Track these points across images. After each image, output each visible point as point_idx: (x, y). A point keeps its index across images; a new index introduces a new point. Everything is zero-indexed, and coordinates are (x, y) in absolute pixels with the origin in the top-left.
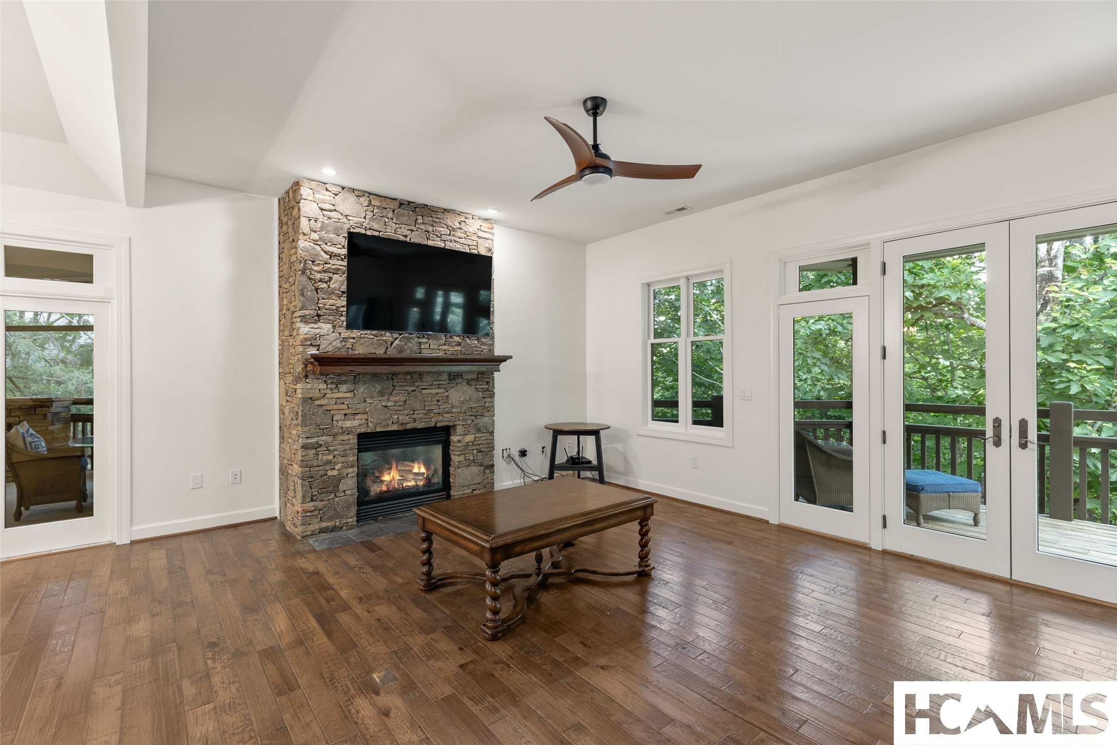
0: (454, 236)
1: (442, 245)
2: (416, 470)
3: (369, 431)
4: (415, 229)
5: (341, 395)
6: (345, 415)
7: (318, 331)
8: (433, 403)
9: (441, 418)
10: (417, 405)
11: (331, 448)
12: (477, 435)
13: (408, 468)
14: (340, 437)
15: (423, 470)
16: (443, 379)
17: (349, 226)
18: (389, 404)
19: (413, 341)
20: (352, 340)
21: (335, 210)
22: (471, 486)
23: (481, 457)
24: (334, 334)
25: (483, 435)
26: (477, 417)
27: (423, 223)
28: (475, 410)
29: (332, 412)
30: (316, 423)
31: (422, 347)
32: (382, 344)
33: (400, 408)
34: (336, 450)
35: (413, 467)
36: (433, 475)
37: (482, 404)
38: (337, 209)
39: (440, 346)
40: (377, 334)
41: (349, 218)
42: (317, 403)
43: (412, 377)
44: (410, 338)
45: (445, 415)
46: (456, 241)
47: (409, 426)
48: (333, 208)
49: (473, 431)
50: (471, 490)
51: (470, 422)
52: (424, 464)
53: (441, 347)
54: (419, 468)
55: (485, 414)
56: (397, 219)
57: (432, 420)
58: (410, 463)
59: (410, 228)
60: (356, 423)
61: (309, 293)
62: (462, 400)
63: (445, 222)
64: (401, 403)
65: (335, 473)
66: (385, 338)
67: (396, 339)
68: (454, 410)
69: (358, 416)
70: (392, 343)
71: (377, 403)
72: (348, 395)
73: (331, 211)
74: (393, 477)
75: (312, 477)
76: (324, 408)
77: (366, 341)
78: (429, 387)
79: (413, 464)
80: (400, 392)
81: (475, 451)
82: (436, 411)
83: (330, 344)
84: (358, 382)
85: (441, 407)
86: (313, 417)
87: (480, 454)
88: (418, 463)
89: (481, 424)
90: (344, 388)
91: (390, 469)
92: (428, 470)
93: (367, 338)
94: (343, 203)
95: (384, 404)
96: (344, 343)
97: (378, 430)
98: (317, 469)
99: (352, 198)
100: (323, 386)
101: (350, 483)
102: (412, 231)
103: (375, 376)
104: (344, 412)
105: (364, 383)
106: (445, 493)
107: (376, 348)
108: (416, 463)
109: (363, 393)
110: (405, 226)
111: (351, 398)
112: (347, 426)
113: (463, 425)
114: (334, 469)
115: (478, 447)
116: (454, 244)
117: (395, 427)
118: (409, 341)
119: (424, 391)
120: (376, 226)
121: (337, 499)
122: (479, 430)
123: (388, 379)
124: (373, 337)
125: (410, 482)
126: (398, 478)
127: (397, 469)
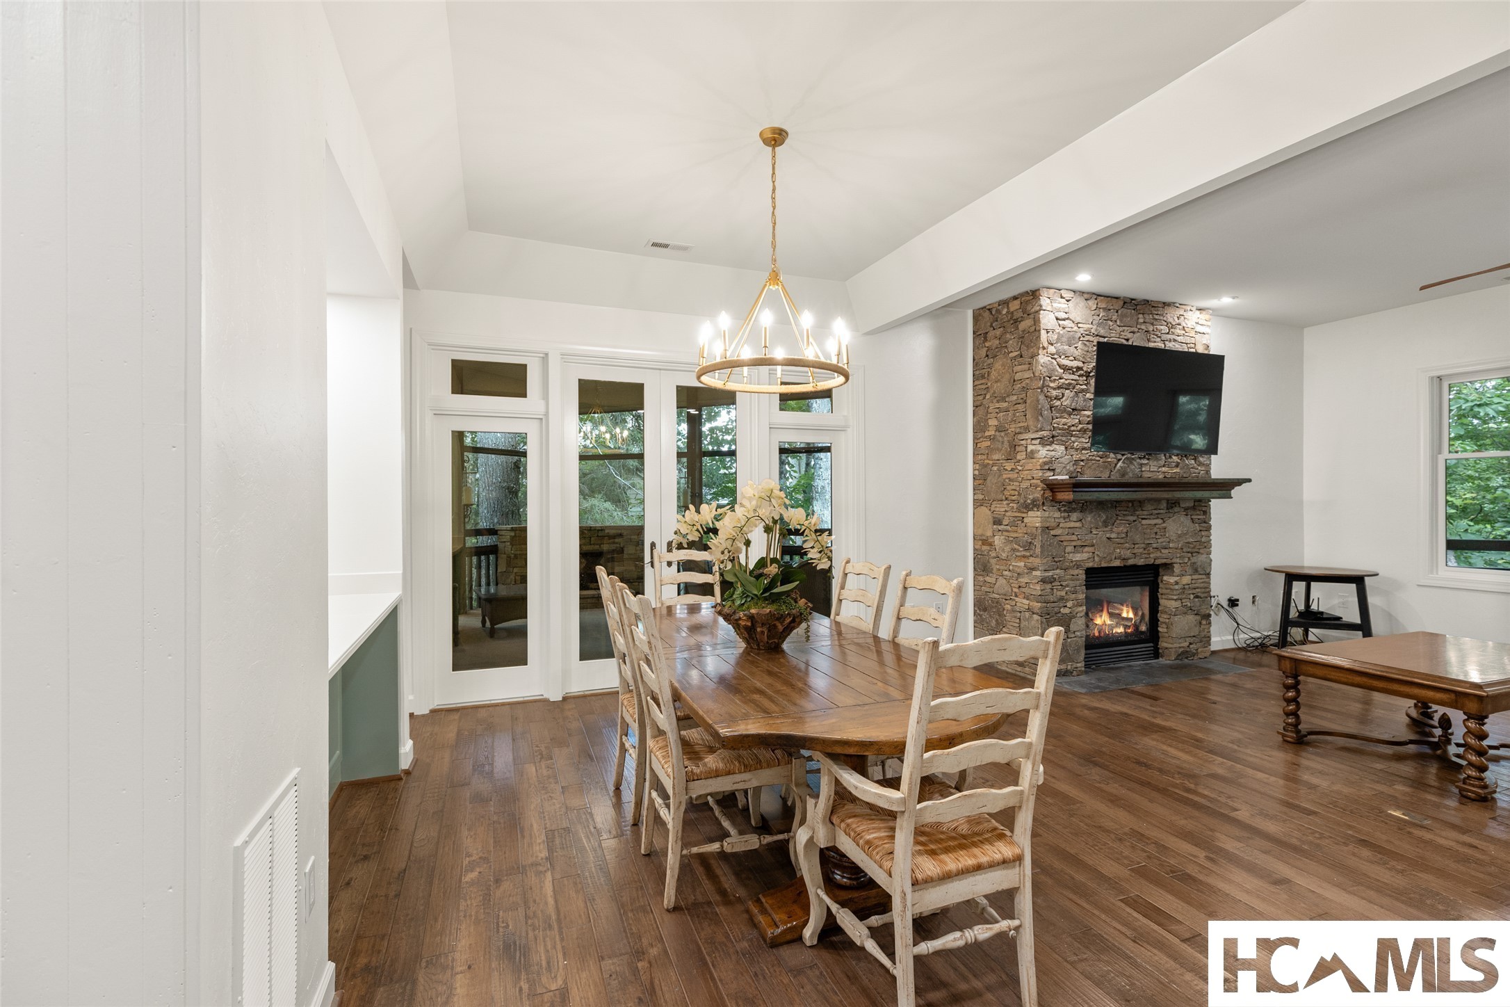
0: (1173, 333)
1: (1161, 345)
2: (1124, 615)
3: (1096, 566)
4: (1136, 330)
5: (1072, 524)
6: (1075, 547)
7: (1053, 453)
8: (1151, 536)
9: (1159, 554)
10: (1138, 538)
11: (1064, 584)
12: (1195, 577)
13: (1117, 612)
14: (1072, 572)
15: (1131, 615)
16: (1162, 507)
17: (1080, 335)
18: (1113, 536)
19: (1135, 463)
20: (1082, 463)
21: (1068, 319)
22: (1187, 639)
23: (1198, 604)
24: (1066, 457)
25: (1200, 577)
26: (1194, 554)
27: (1144, 322)
28: (1192, 546)
29: (1065, 544)
30: (1052, 555)
31: (1143, 469)
32: (1106, 467)
33: (1122, 541)
34: (1067, 586)
35: (1122, 610)
36: (1141, 622)
37: (1199, 539)
38: (1071, 318)
39: (1160, 467)
40: (1103, 455)
41: (1079, 325)
42: (1052, 532)
43: (1133, 505)
44: (1133, 459)
45: (1163, 551)
46: (1175, 340)
47: (1131, 562)
48: (1066, 316)
49: (1190, 571)
50: (1187, 644)
51: (1186, 560)
52: (1132, 608)
53: (1160, 469)
54: (1128, 612)
55: (1201, 551)
56: (1121, 321)
57: (1151, 556)
58: (1119, 606)
59: (1132, 329)
60: (1085, 556)
61: (1046, 412)
62: (1179, 532)
63: (1165, 319)
64: (1124, 535)
65: (1066, 611)
66: (1109, 460)
67: (1119, 460)
68: (1171, 545)
69: (1086, 549)
70: (1116, 465)
71: (1101, 535)
72: (1078, 524)
73: (1064, 320)
74: (1104, 621)
75: (1049, 614)
76: (1058, 538)
77: (1093, 464)
78: (1148, 517)
79: (1122, 607)
80: (1122, 522)
81: (1192, 596)
82: (1155, 546)
83: (1065, 467)
84: (1086, 510)
85: (1159, 541)
86: (1050, 548)
87: (1197, 600)
88: (1127, 606)
89: (1199, 564)
90: (1075, 516)
91: (1102, 611)
92: (1135, 614)
93: (1094, 460)
94: (1075, 310)
95: (1108, 536)
96: (1075, 467)
97: (1104, 565)
98: (1053, 605)
99: (1081, 302)
100: (1057, 514)
101: (1080, 623)
102: (1133, 332)
103: (1101, 505)
104: (1074, 543)
105: (1091, 512)
106: (1151, 644)
107: (1102, 472)
108: (1125, 605)
109: (1090, 522)
110: (1128, 328)
111: (1080, 528)
112: (1077, 559)
113: (1180, 563)
114: (1066, 606)
115: (1194, 591)
116: (1173, 343)
117: (1117, 563)
118: (1131, 463)
119: (1144, 522)
120: (1102, 332)
121: (1069, 640)
122: (1196, 571)
123: (1112, 507)
124: (1098, 458)
125: (1120, 628)
126: (1108, 622)
127: (1108, 612)
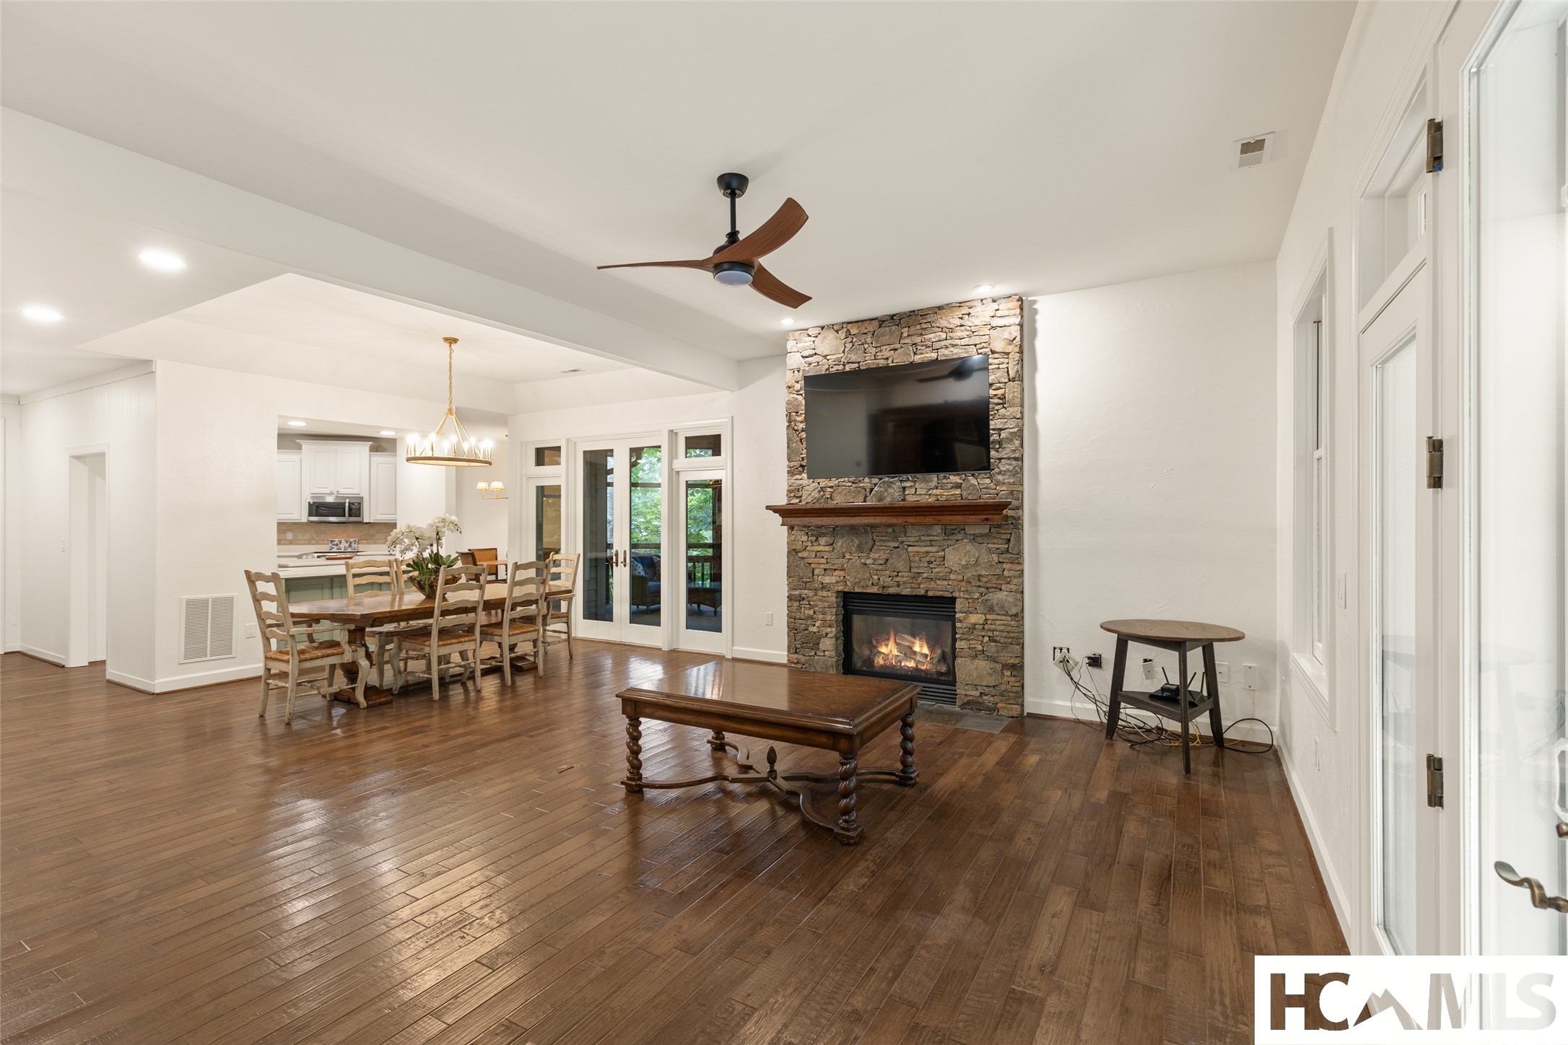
0: (952, 338)
1: (934, 355)
2: (917, 648)
3: (846, 590)
4: (899, 346)
5: (820, 548)
6: (825, 570)
7: (800, 482)
8: (921, 565)
9: (933, 585)
10: (900, 565)
11: (812, 603)
12: (988, 617)
13: (907, 644)
14: (820, 593)
15: (926, 650)
16: (935, 534)
17: (827, 366)
18: (869, 561)
19: (894, 486)
20: (829, 490)
21: (816, 354)
22: (979, 688)
23: (994, 649)
24: (814, 484)
25: (999, 617)
26: (990, 590)
27: (909, 336)
28: (984, 580)
29: (813, 566)
30: (798, 575)
31: (907, 493)
32: (860, 492)
33: (880, 567)
34: (816, 606)
35: (914, 643)
36: (941, 660)
37: (998, 571)
38: (818, 353)
39: (929, 490)
40: (854, 480)
41: (828, 357)
42: (800, 555)
43: (894, 531)
44: (891, 482)
45: (938, 582)
46: (953, 346)
47: (891, 591)
48: (814, 351)
49: (982, 609)
50: (977, 693)
51: (977, 595)
52: (928, 643)
53: (931, 492)
54: (921, 647)
55: (1003, 587)
56: (877, 342)
57: (921, 586)
58: (909, 638)
59: (892, 347)
60: (833, 580)
61: (794, 445)
62: (963, 563)
63: (938, 325)
64: (882, 562)
65: (814, 629)
66: (862, 485)
67: (875, 485)
68: (952, 576)
69: (837, 573)
70: (872, 490)
71: (856, 559)
72: (827, 548)
73: (812, 356)
74: (891, 651)
75: (796, 630)
76: (806, 560)
77: (843, 490)
78: (916, 544)
79: (913, 640)
80: (881, 548)
81: (986, 639)
82: (925, 575)
83: (810, 494)
84: (837, 534)
85: (934, 571)
86: (797, 569)
87: (993, 644)
88: (920, 640)
89: (995, 602)
90: (823, 540)
91: (888, 640)
92: (932, 651)
93: (845, 486)
94: (822, 344)
95: (862, 561)
96: (822, 493)
97: (857, 590)
98: (800, 621)
99: (831, 335)
100: (804, 538)
101: (828, 643)
102: (895, 350)
103: (853, 529)
104: (823, 566)
105: (843, 536)
107: (854, 497)
108: (918, 638)
109: (841, 546)
110: (886, 347)
111: (829, 552)
112: (826, 581)
113: (967, 599)
114: (814, 625)
115: (991, 634)
116: (952, 349)
117: (874, 590)
118: (889, 487)
119: (910, 549)
120: (854, 358)
121: (816, 658)
122: (991, 610)
123: (866, 532)
124: (850, 484)
125: (910, 662)
126: (895, 652)
127: (896, 642)
